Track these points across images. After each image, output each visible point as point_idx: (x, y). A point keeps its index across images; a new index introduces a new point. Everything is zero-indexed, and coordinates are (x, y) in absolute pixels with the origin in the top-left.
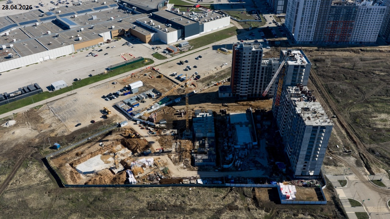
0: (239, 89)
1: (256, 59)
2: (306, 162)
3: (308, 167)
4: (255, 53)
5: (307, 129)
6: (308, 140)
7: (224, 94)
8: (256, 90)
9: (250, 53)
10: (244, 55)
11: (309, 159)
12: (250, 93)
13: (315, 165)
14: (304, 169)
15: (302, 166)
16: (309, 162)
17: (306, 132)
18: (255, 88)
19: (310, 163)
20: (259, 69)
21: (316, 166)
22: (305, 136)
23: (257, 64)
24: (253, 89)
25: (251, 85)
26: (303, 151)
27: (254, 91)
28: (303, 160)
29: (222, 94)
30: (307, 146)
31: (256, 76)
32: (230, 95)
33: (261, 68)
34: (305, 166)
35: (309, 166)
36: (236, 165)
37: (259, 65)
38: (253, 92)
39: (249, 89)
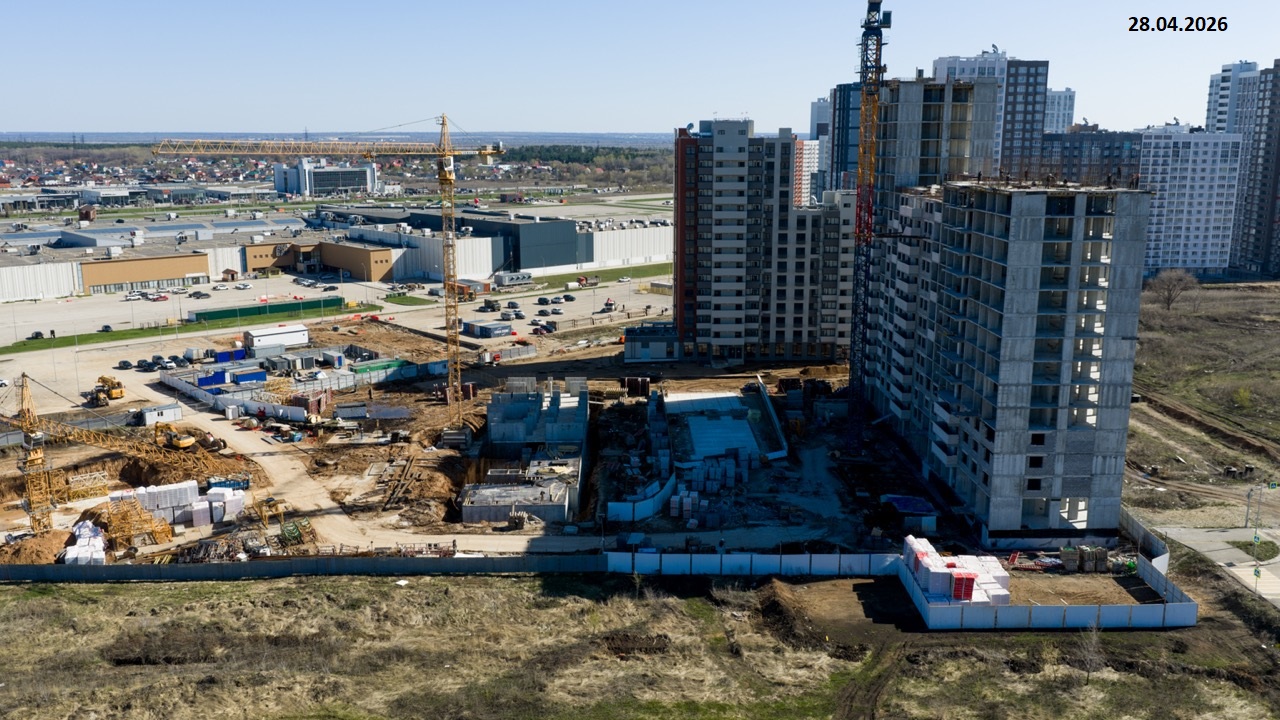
0: (707, 319)
1: (770, 180)
2: (1038, 440)
3: (1052, 472)
4: (763, 149)
5: (1021, 213)
6: (1030, 285)
7: (645, 345)
8: (781, 321)
9: (741, 150)
10: (717, 157)
11: (1054, 419)
12: (755, 340)
13: (1091, 454)
14: (1034, 485)
15: (1020, 463)
16: (1053, 438)
17: (1017, 236)
18: (773, 313)
19: (1059, 447)
20: (783, 223)
21: (1097, 462)
22: (1012, 262)
23: (775, 202)
24: (766, 320)
25: (756, 298)
26: (1012, 359)
27: (773, 329)
28: (1020, 422)
29: (639, 344)
30: (1030, 325)
31: (775, 259)
32: (670, 354)
33: (792, 221)
34: (1036, 462)
35: (1059, 468)
36: (674, 513)
37: (784, 208)
38: (766, 334)
39: (750, 319)
